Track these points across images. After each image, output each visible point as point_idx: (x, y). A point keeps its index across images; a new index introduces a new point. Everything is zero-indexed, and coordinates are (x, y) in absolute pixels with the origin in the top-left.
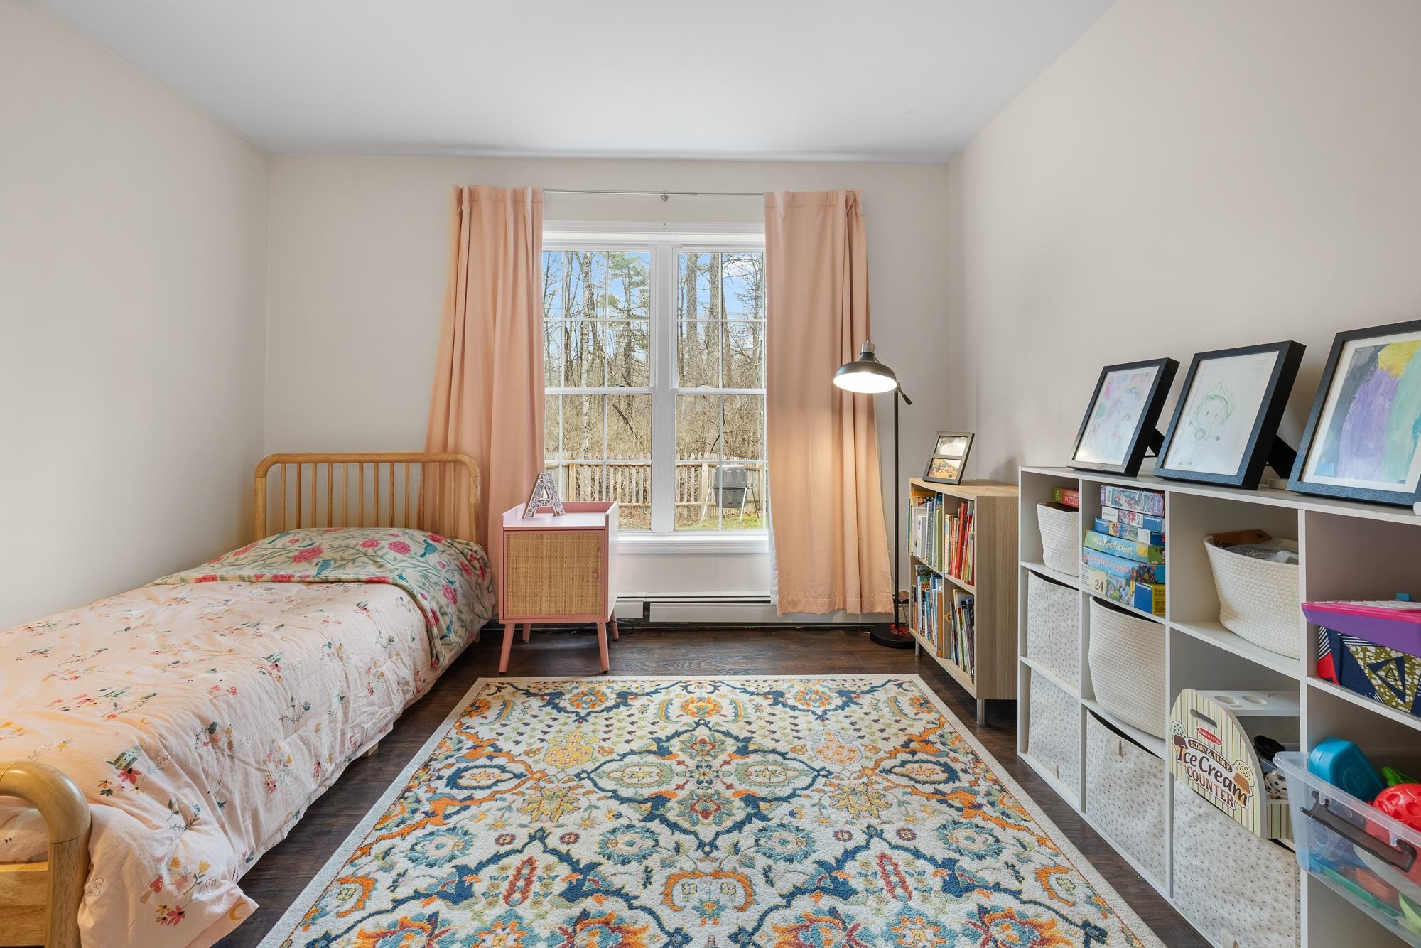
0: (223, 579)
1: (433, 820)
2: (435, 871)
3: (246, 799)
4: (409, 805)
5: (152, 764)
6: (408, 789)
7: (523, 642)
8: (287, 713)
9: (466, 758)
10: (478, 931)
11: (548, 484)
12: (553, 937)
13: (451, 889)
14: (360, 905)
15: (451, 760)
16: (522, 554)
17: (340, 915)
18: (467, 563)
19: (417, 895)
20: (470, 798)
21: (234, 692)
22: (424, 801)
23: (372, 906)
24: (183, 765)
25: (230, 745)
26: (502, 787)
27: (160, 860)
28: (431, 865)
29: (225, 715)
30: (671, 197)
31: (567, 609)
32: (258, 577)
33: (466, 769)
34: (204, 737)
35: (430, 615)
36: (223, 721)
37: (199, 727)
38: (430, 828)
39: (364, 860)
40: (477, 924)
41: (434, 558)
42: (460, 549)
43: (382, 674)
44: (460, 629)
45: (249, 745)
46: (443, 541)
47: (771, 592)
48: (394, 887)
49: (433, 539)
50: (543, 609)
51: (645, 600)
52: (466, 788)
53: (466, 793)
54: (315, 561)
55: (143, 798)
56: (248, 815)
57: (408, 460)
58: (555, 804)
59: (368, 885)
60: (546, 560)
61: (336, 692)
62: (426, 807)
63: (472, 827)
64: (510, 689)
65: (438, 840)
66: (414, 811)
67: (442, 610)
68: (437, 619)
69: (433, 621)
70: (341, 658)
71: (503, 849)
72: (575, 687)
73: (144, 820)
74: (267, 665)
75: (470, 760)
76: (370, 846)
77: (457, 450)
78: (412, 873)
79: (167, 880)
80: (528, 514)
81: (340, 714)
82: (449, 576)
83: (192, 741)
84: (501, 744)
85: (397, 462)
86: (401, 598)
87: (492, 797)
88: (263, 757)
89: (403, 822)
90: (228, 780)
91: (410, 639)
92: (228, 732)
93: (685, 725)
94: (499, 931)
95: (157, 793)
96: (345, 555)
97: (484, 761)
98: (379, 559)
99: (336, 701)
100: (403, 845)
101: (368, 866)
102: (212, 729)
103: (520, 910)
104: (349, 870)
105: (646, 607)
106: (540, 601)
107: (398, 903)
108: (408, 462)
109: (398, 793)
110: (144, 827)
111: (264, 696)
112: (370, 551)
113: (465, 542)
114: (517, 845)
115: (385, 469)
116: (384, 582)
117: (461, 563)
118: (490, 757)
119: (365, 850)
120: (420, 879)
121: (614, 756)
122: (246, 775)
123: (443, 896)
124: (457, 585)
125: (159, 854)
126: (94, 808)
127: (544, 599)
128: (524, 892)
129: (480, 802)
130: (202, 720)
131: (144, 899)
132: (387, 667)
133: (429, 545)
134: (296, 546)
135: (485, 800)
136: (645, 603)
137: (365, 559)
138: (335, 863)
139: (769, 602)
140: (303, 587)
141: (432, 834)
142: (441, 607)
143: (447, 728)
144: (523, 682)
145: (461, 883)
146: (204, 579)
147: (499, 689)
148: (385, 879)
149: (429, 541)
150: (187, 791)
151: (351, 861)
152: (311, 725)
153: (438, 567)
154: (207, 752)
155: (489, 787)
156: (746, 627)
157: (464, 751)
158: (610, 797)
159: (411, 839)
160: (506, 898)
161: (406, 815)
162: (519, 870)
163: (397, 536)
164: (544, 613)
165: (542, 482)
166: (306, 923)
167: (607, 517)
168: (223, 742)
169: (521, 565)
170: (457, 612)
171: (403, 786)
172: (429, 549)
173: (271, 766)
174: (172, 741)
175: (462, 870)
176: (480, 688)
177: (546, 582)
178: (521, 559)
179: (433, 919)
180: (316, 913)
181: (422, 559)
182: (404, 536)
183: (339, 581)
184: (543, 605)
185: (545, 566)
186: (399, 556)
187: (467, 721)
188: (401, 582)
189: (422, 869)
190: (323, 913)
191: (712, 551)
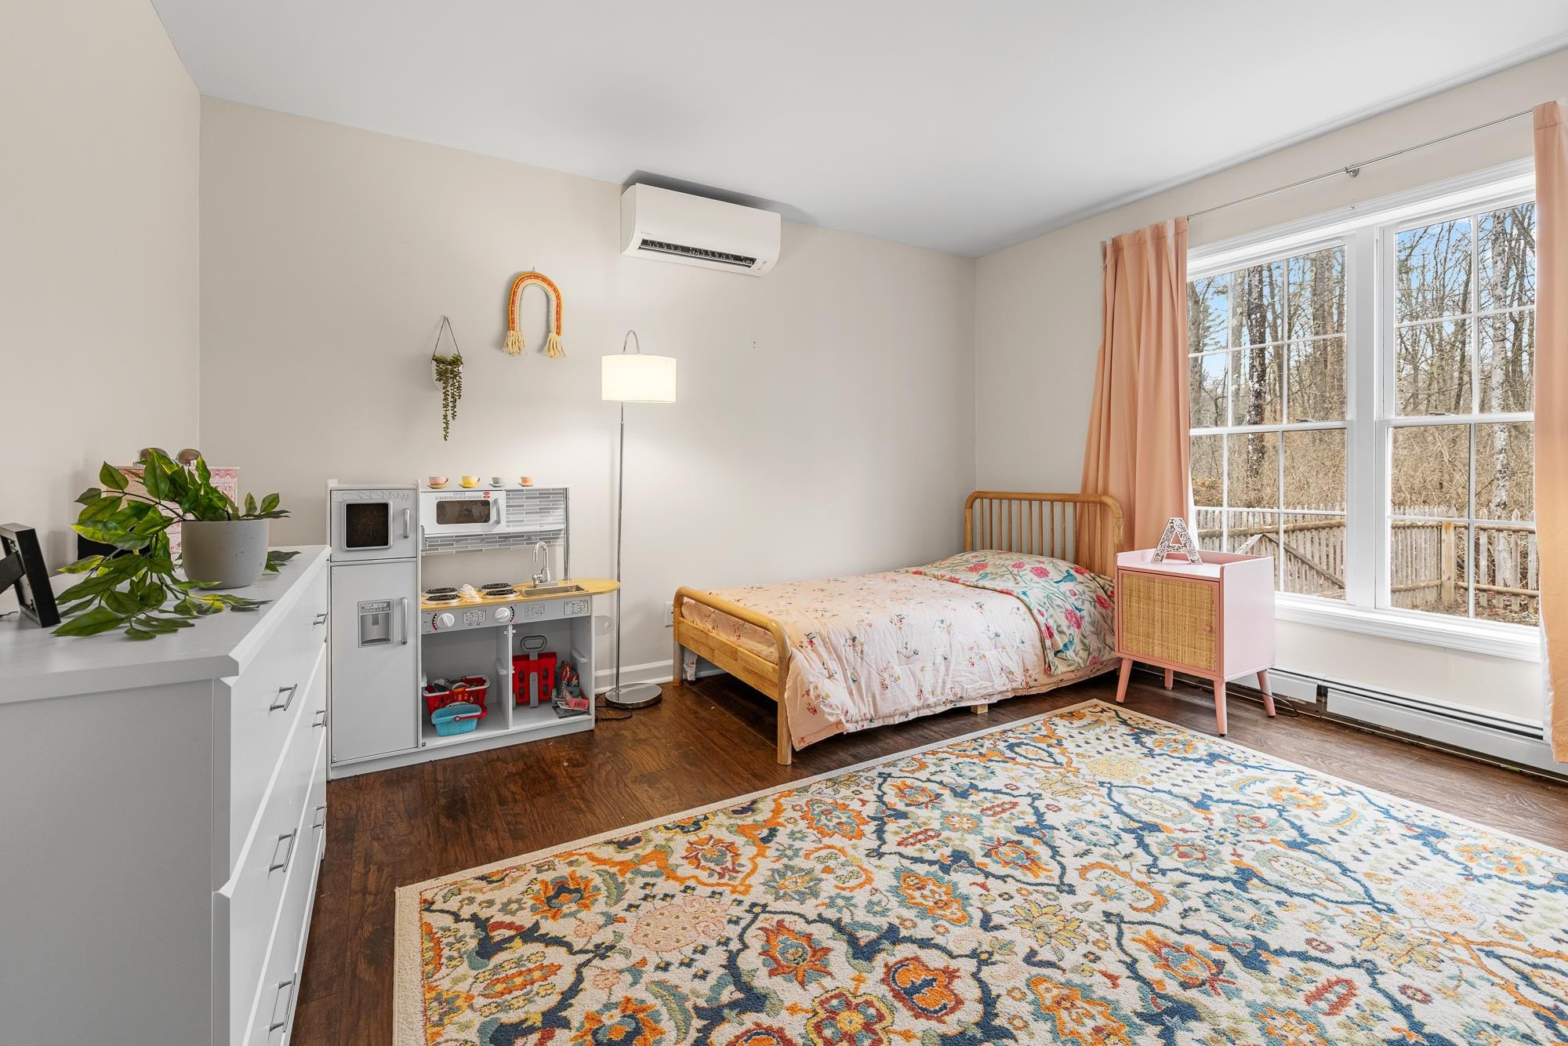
0: (925, 575)
1: (981, 758)
2: (960, 780)
3: (868, 687)
4: (974, 745)
5: (822, 644)
6: (982, 738)
7: (1165, 688)
8: (901, 650)
9: (1033, 739)
10: (954, 813)
11: (1180, 530)
12: (990, 839)
13: (959, 790)
14: (913, 772)
15: (1024, 736)
16: (1134, 594)
17: (901, 770)
18: (1105, 597)
19: (941, 783)
20: (1014, 759)
21: (870, 626)
22: (985, 748)
23: (917, 775)
24: (835, 651)
25: (862, 652)
26: (1040, 763)
27: (811, 683)
28: (959, 776)
29: (862, 635)
30: (1363, 170)
31: (1180, 657)
32: (942, 576)
33: (1027, 744)
34: (850, 642)
35: (1043, 628)
36: (861, 638)
37: (848, 636)
38: (976, 760)
39: (931, 756)
40: (957, 810)
41: (1067, 586)
42: (1102, 584)
43: (984, 656)
44: (1081, 651)
45: (873, 657)
46: (1086, 575)
47: (1545, 724)
48: (933, 774)
49: (1077, 572)
50: (1156, 652)
51: (1320, 683)
52: (1016, 753)
53: (1014, 755)
54: (981, 572)
55: (813, 655)
56: (870, 695)
57: (1064, 499)
58: (1065, 788)
59: (923, 766)
60: (1158, 604)
61: (940, 652)
62: (983, 751)
63: (998, 771)
64: (1113, 714)
65: (974, 767)
66: (975, 749)
67: (1060, 629)
68: (1051, 635)
69: (1046, 634)
70: (949, 633)
71: (1005, 790)
72: (1168, 731)
73: (810, 665)
74: (896, 619)
75: (1034, 741)
76: (938, 752)
77: (1106, 492)
78: (947, 773)
79: (812, 692)
80: (1159, 558)
81: (942, 668)
82: (1078, 604)
83: (843, 642)
84: (1066, 743)
85: (1056, 501)
86: (1018, 609)
87: (1028, 766)
88: (881, 668)
89: (964, 751)
90: (858, 669)
91: (1018, 641)
92: (862, 644)
93: (1253, 800)
94: (965, 819)
95: (820, 656)
96: (999, 571)
97: (1044, 746)
98: (1018, 578)
99: (939, 659)
100: (954, 760)
101: (930, 760)
102: (854, 639)
103: (984, 818)
104: (921, 756)
105: (1322, 692)
106: (1153, 643)
107: (929, 780)
108: (1020, 500)
109: (975, 737)
110: (808, 666)
111: (887, 634)
112: (1015, 571)
113: (1109, 579)
114: (1015, 793)
115: (1046, 506)
116: (1010, 594)
117: (1098, 597)
118: (1049, 746)
119: (934, 753)
120: (949, 777)
121: (1150, 788)
122: (869, 672)
123: (953, 790)
124: (1085, 613)
125: (811, 680)
126: (795, 650)
127: (1156, 641)
128: (995, 814)
129: (1017, 763)
130: (851, 634)
131: (803, 696)
132: (992, 655)
133: (1069, 575)
134: (974, 560)
135: (1021, 764)
136: (1319, 687)
137: (1010, 576)
138: (916, 752)
139: (1541, 738)
140: (963, 587)
141: (974, 763)
142: (1059, 626)
143: (1039, 719)
144: (1125, 713)
145: (967, 790)
146: (916, 573)
147: (1103, 711)
148: (933, 769)
149: (1072, 572)
150: (834, 663)
151: (924, 754)
152: (918, 666)
153: (1068, 594)
154: (850, 650)
155: (1031, 759)
156: (1503, 765)
157: (1037, 735)
158: (1113, 806)
159: (961, 760)
160: (983, 810)
161: (969, 749)
162: (1004, 803)
163: (1043, 563)
164: (1156, 655)
165: (1172, 527)
166: (885, 765)
167: (1222, 570)
168: (858, 648)
169: (1134, 604)
170: (1080, 636)
171: (980, 736)
172: (1069, 577)
173: (886, 675)
174: (833, 637)
175: (973, 786)
176: (1089, 706)
177: (1158, 626)
178: (1134, 599)
179: (938, 796)
180: (893, 764)
181: (1055, 585)
182: (1047, 563)
183: (984, 588)
184: (1156, 648)
185: (1157, 609)
186: (1036, 578)
187: (1057, 720)
188: (1023, 597)
189: (954, 775)
190: (895, 766)
191: (1440, 644)
